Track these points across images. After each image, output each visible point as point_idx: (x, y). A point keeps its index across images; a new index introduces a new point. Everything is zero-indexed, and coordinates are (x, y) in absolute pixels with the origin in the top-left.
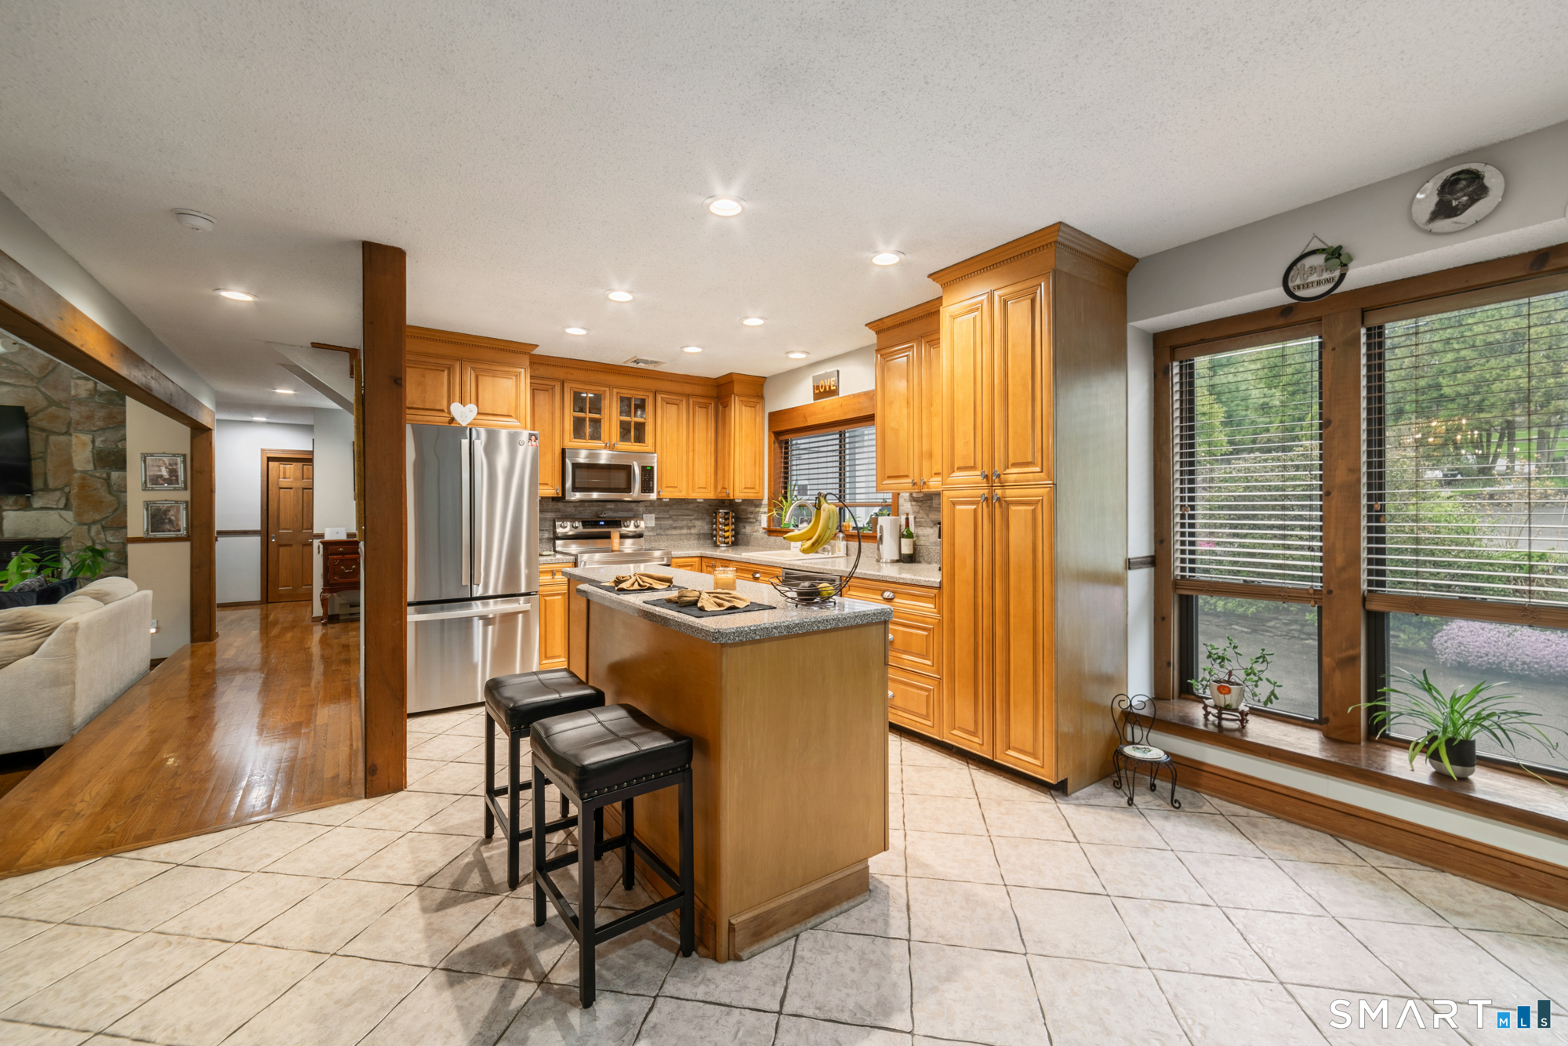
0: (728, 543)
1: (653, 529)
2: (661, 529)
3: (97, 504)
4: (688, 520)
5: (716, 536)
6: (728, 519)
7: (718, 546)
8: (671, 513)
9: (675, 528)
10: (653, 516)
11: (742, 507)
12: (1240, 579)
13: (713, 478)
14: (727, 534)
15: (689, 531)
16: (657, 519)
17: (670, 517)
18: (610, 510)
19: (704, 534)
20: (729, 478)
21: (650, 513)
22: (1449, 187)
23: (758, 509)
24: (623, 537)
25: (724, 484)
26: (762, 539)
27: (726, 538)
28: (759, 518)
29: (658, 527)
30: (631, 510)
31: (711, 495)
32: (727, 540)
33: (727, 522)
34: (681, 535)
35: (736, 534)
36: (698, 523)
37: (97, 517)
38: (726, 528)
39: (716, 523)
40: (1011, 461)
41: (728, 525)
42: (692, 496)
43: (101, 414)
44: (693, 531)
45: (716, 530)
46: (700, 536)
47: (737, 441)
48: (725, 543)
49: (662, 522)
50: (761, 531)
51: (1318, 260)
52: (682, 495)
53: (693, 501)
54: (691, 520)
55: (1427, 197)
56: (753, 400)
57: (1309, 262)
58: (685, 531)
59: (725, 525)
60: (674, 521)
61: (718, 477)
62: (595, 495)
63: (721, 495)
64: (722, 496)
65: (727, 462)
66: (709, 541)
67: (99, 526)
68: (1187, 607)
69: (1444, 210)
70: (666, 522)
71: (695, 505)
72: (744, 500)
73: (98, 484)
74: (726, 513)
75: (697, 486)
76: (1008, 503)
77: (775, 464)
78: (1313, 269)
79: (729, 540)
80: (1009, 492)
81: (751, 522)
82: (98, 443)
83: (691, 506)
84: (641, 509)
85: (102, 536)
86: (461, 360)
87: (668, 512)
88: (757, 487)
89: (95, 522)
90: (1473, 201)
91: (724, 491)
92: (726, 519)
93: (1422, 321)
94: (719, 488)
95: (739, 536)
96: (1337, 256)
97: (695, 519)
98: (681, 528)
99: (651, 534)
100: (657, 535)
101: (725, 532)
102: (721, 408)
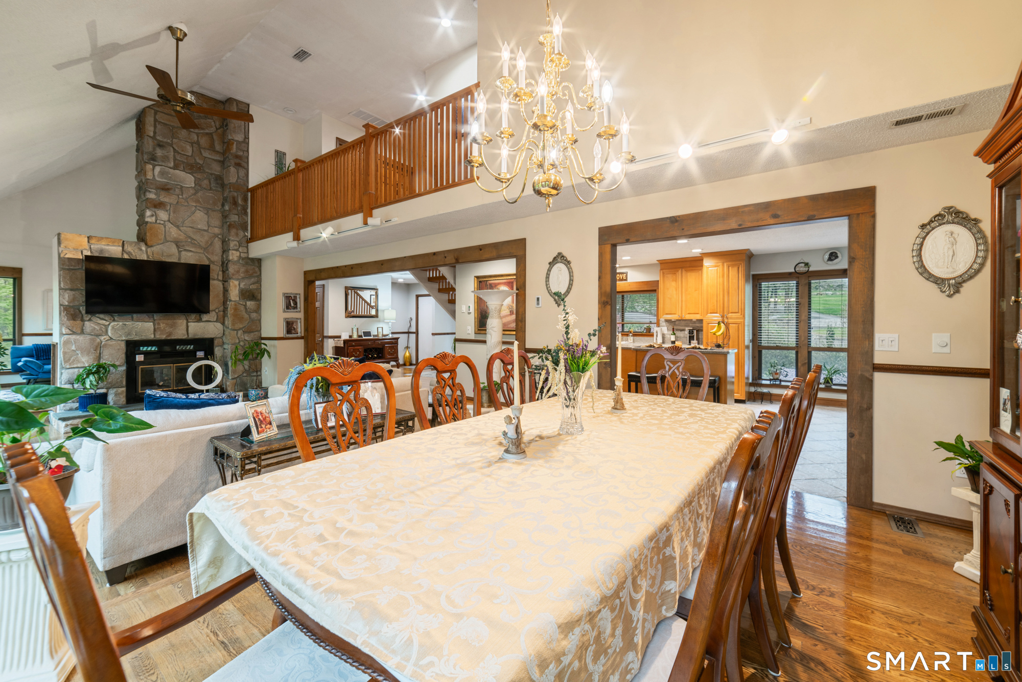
3: (241, 319)
12: (775, 345)
22: (831, 254)
37: (241, 326)
40: (730, 311)
43: (242, 270)
51: (803, 265)
55: (827, 257)
57: (801, 265)
67: (241, 331)
68: (760, 353)
69: (830, 259)
73: (242, 308)
76: (729, 324)
78: (801, 267)
80: (730, 320)
82: (241, 286)
85: (243, 337)
89: (239, 329)
90: (835, 259)
93: (821, 281)
96: (807, 264)
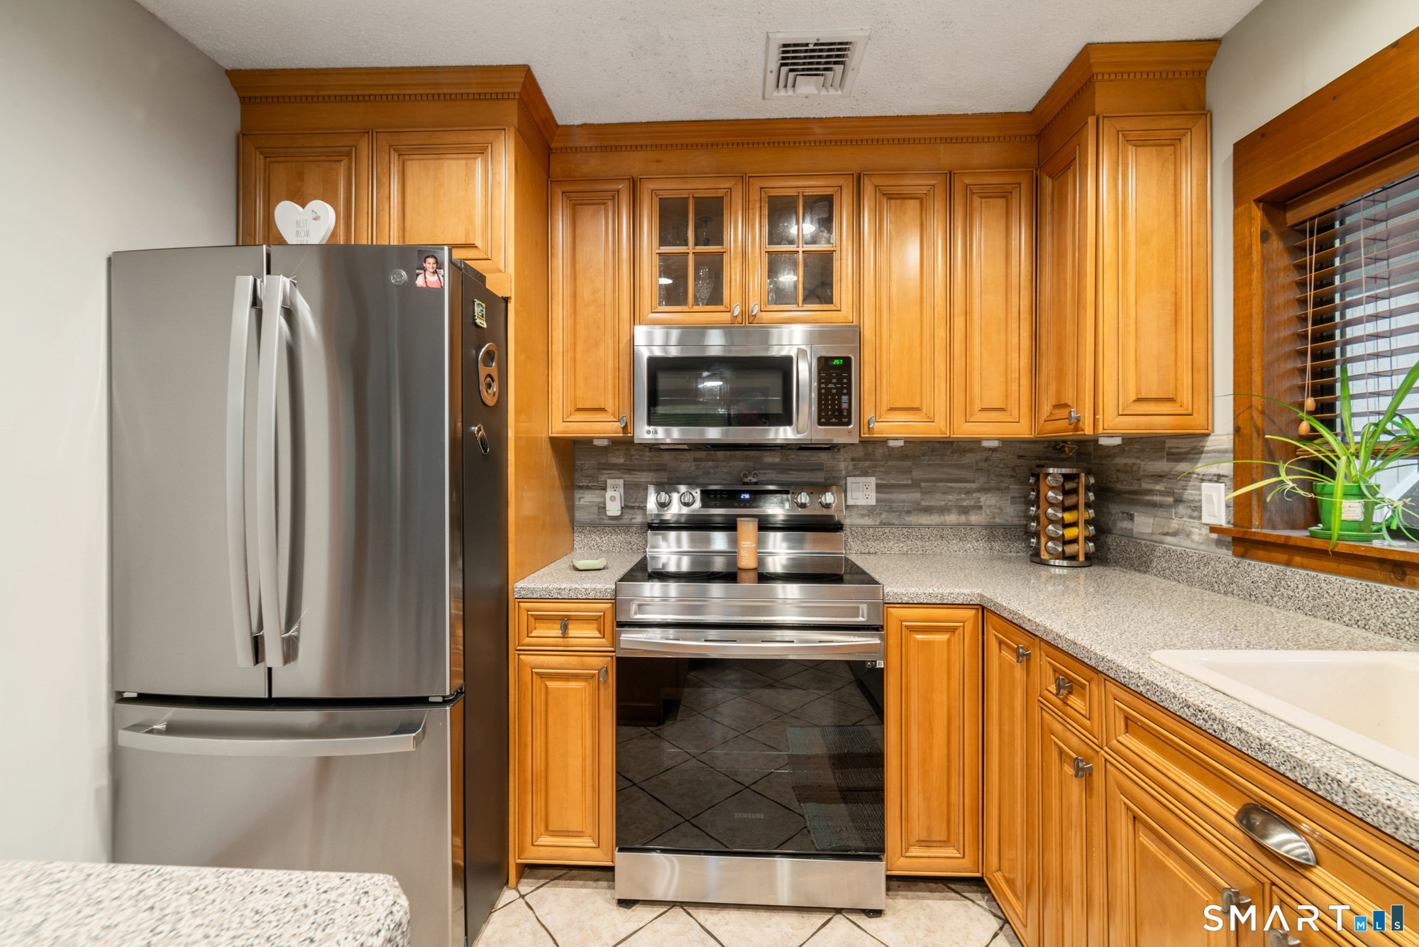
0: (1073, 557)
1: (870, 511)
2: (891, 510)
4: (960, 491)
5: (1037, 534)
6: (1075, 491)
7: (1044, 563)
8: (917, 474)
9: (928, 510)
10: (872, 481)
11: (1120, 461)
13: (1025, 381)
14: (1070, 533)
15: (963, 519)
16: (879, 487)
17: (915, 485)
18: (772, 466)
19: (1005, 527)
20: (1078, 374)
21: (865, 473)
23: (1183, 467)
24: (765, 525)
25: (1059, 393)
26: (1204, 561)
27: (1066, 542)
28: (1189, 494)
29: (884, 506)
30: (819, 468)
31: (1022, 429)
32: (1070, 549)
33: (1071, 501)
34: (943, 526)
35: (1101, 531)
36: (988, 500)
38: (1069, 517)
39: (1036, 502)
41: (1074, 507)
42: (965, 430)
44: (974, 518)
45: (1036, 518)
46: (993, 531)
47: (1108, 255)
48: (1064, 556)
49: (894, 496)
50: (1199, 534)
52: (936, 428)
53: (970, 446)
54: (968, 492)
56: (1165, 123)
58: (952, 518)
59: (1066, 509)
60: (924, 493)
61: (1043, 378)
62: (714, 434)
63: (1050, 426)
64: (1058, 428)
65: (1070, 328)
66: (1020, 545)
70: (903, 496)
71: (979, 456)
72: (1129, 441)
74: (1067, 477)
75: (977, 406)
77: (1269, 311)
79: (1080, 549)
81: (1155, 505)
83: (969, 459)
84: (842, 465)
86: (369, 132)
87: (909, 471)
88: (1185, 396)
91: (1063, 413)
92: (1066, 493)
94: (1046, 409)
95: (1110, 540)
97: (979, 490)
98: (943, 510)
99: (867, 521)
100: (883, 524)
101: (1066, 526)
102: (1048, 184)
